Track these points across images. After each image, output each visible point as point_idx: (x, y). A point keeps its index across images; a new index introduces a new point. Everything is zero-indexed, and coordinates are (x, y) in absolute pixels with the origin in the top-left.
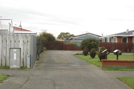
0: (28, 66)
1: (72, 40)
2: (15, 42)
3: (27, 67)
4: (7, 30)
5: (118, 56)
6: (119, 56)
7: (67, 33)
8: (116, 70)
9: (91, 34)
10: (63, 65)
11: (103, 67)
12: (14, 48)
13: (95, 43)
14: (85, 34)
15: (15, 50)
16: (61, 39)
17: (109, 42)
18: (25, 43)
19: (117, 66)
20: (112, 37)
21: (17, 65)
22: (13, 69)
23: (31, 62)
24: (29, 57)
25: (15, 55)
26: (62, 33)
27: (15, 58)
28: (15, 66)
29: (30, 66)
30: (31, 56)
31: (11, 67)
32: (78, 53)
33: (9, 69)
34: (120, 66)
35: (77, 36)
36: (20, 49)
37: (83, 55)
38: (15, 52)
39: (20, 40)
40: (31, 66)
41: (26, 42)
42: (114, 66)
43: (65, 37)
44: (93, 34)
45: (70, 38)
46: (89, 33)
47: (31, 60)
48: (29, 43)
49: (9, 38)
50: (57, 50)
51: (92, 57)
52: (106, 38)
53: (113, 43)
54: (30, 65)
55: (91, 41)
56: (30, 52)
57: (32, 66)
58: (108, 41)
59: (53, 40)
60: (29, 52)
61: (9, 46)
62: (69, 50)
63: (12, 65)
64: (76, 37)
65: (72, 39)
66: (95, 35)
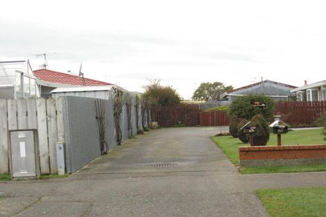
0: (62, 171)
1: (227, 99)
2: (27, 115)
3: (57, 174)
4: (13, 87)
5: (279, 136)
6: (282, 136)
7: (216, 84)
8: (271, 170)
9: (271, 82)
10: (154, 164)
11: (242, 165)
12: (26, 128)
13: (263, 105)
14: (258, 84)
15: (21, 135)
16: (202, 100)
17: (311, 100)
18: (50, 117)
19: (277, 161)
20: (319, 88)
21: (28, 171)
22: (19, 179)
23: (68, 161)
24: (60, 148)
25: (22, 145)
26: (204, 84)
27: (23, 154)
28: (23, 173)
29: (66, 171)
30: (67, 147)
31: (14, 175)
32: (223, 132)
33: (10, 180)
34: (285, 160)
35: (238, 89)
36: (32, 132)
37: (229, 137)
38: (22, 139)
39: (38, 110)
40: (69, 172)
41: (53, 113)
42: (270, 162)
43: (211, 93)
44: (276, 83)
45: (222, 96)
46: (266, 81)
47: (68, 156)
48: (60, 116)
49: (12, 105)
50: (186, 126)
51: (242, 141)
52: (305, 90)
53: (322, 102)
54: (66, 168)
55: (252, 101)
56: (64, 137)
57: (71, 170)
58: (309, 98)
59: (175, 102)
60: (61, 138)
61: (13, 125)
62: (213, 125)
63: (18, 170)
64: (234, 92)
65: (225, 98)
66: (281, 84)
